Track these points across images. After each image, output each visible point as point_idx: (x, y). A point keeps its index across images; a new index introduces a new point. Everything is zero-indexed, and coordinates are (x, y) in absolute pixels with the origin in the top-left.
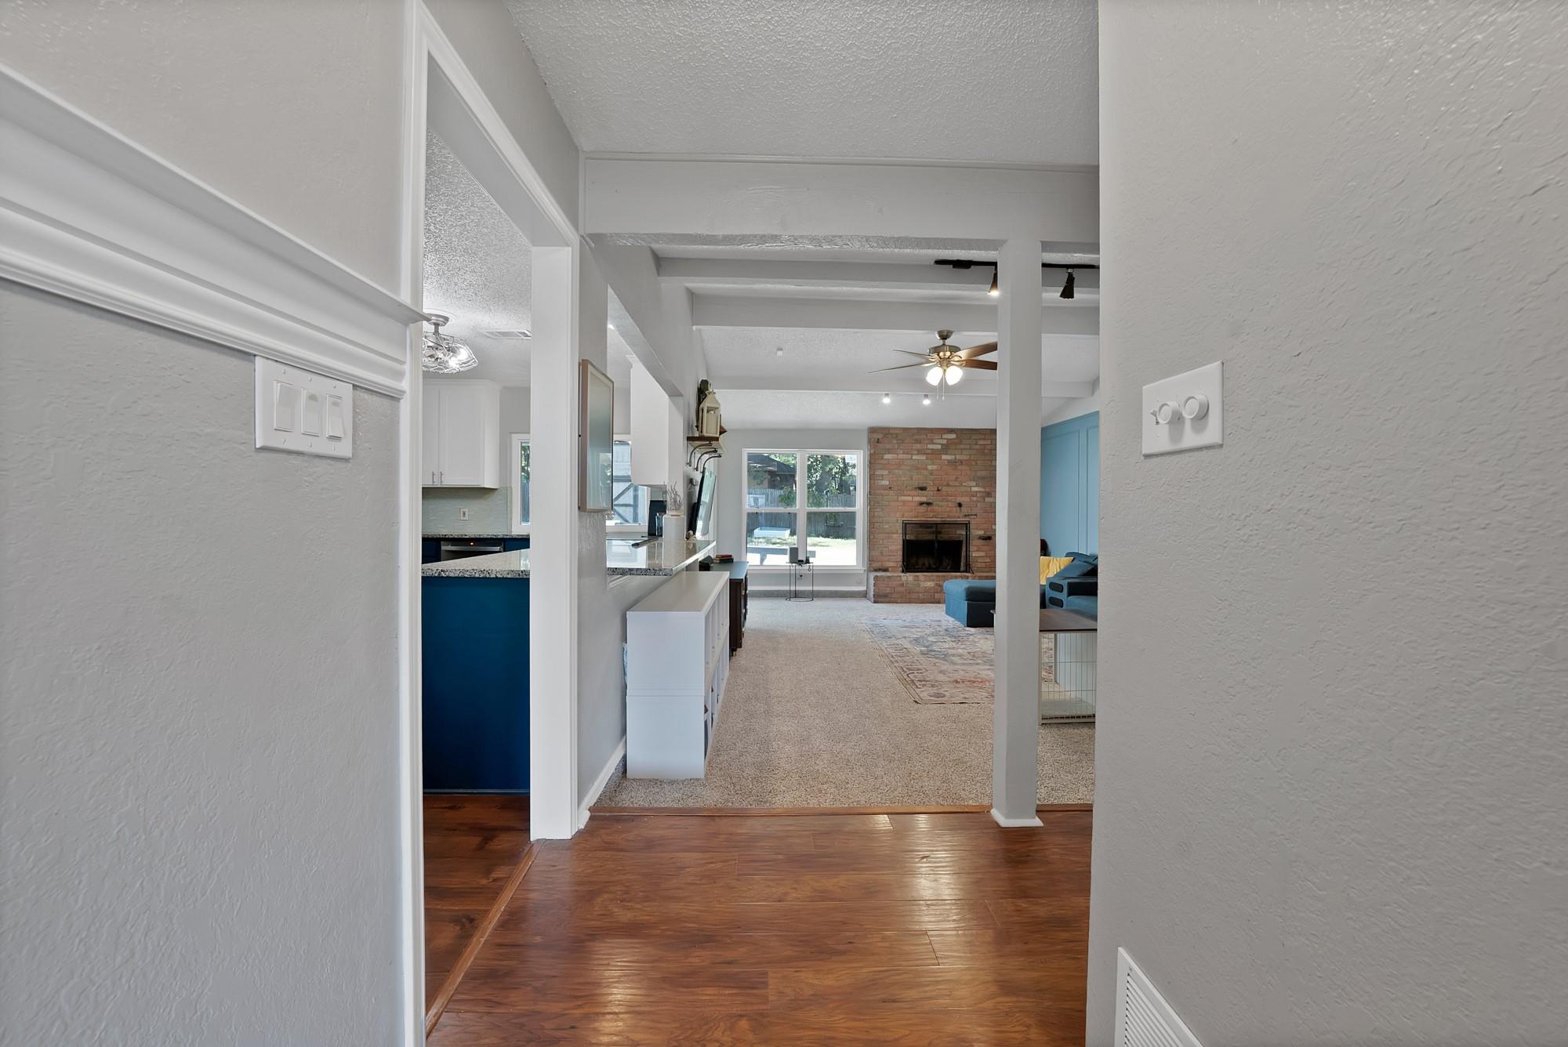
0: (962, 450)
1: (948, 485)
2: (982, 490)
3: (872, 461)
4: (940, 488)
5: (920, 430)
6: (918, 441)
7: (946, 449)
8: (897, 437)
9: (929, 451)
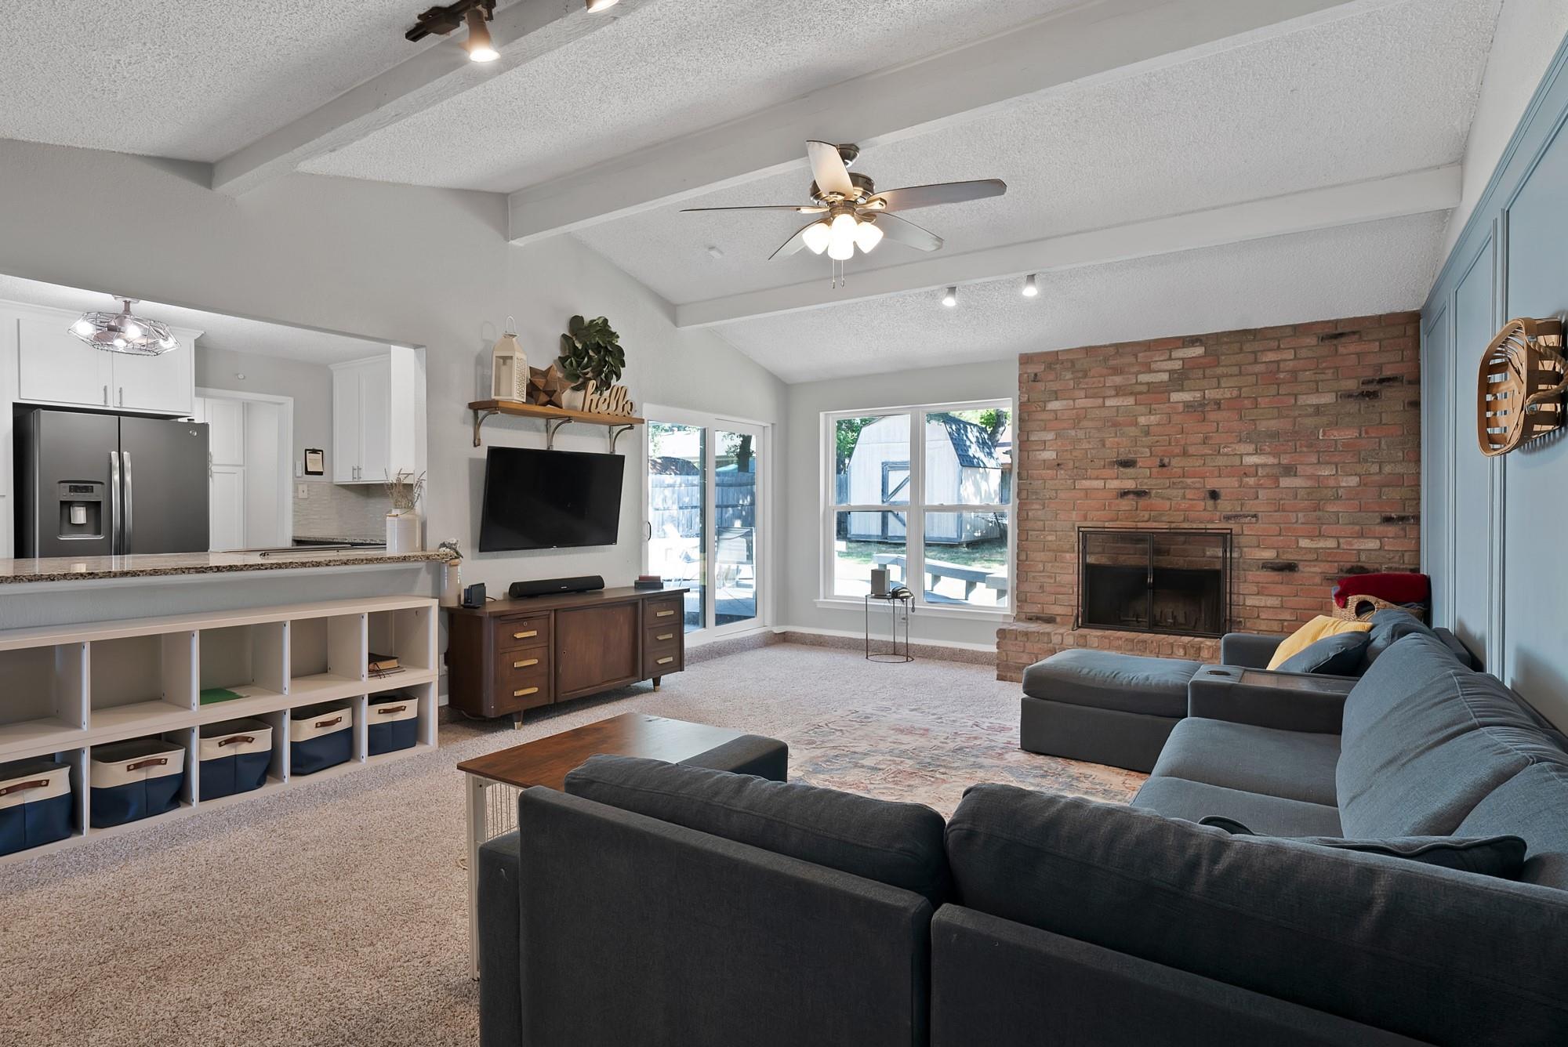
0: (1219, 378)
1: (1185, 454)
2: (1271, 460)
3: (1025, 416)
4: (1166, 461)
5: (1119, 348)
6: (1117, 371)
7: (1179, 380)
8: (1073, 365)
9: (1144, 388)
